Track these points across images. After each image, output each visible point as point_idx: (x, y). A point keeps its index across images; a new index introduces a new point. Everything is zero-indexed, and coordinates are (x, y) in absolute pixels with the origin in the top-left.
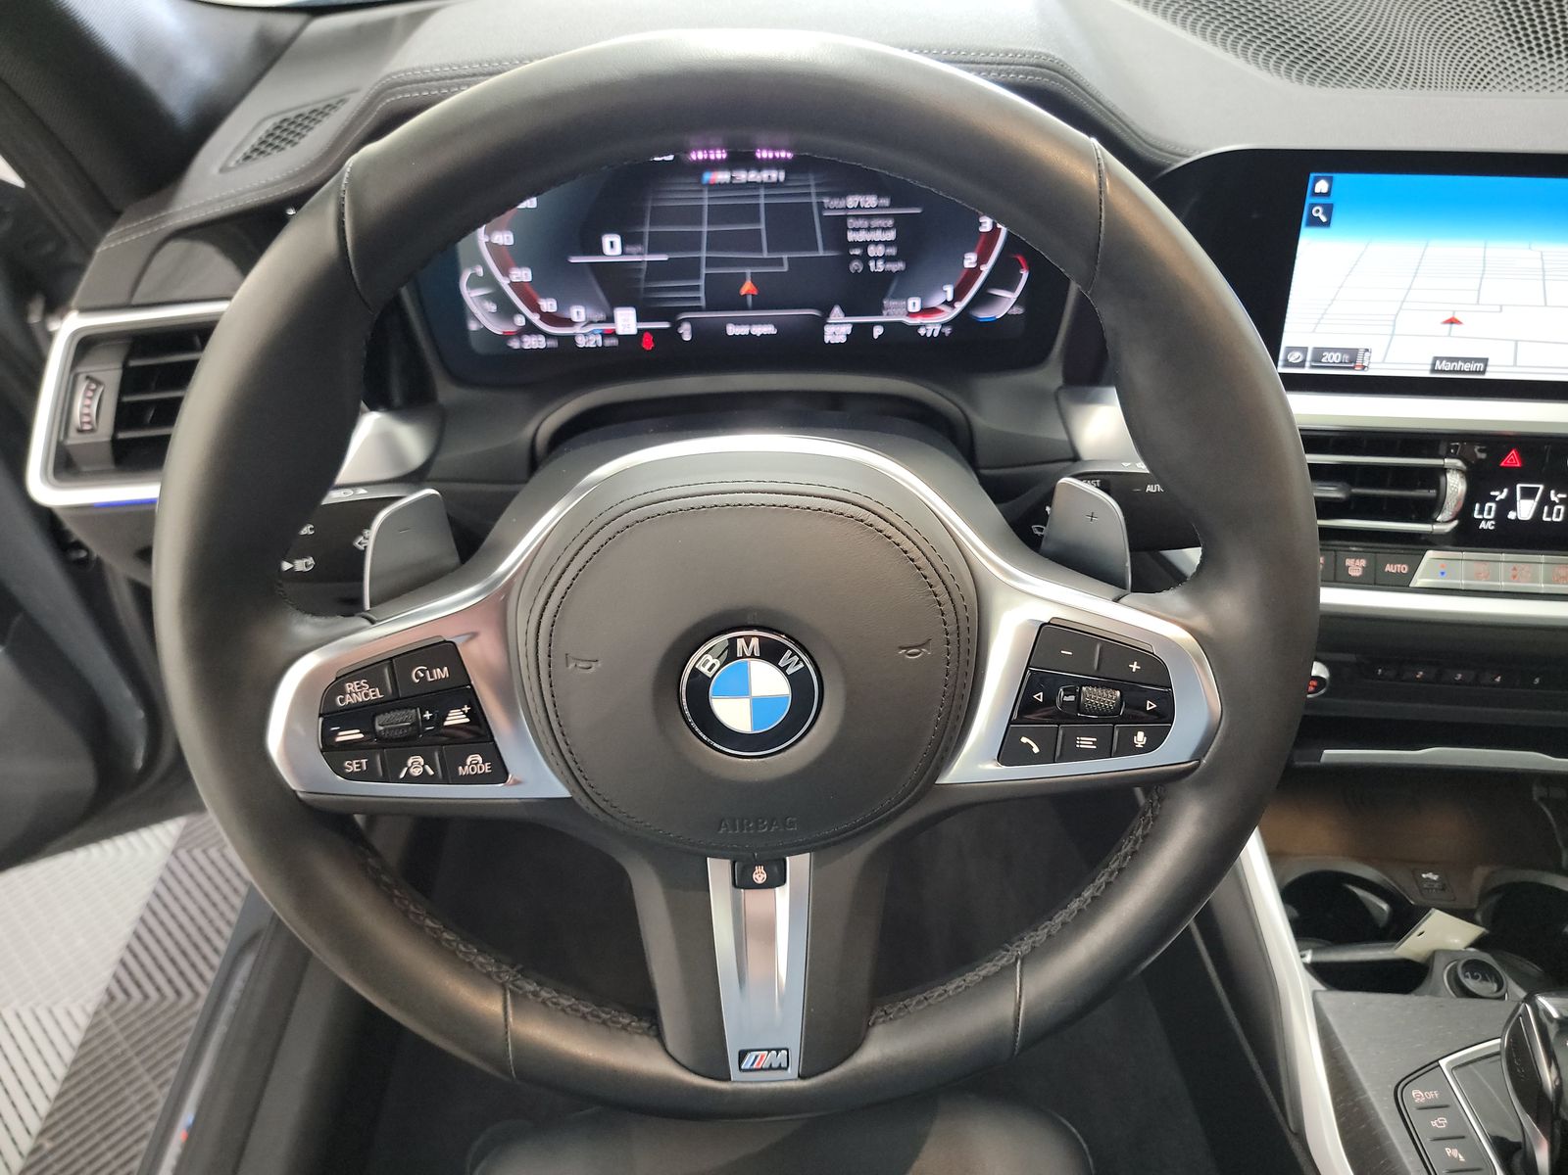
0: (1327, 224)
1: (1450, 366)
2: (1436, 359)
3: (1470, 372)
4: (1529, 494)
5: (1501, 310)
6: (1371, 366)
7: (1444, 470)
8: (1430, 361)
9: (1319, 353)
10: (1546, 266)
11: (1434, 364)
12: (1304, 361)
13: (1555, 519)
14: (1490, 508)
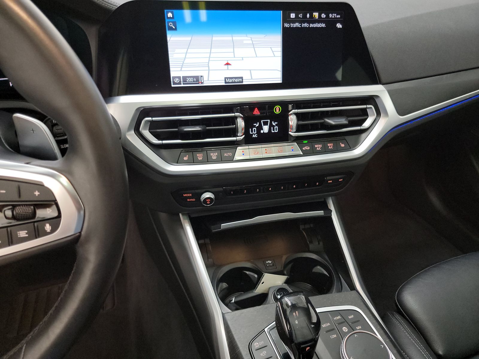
0: (176, 29)
1: (231, 81)
2: (225, 78)
3: (238, 82)
4: (266, 124)
5: (243, 60)
6: (204, 82)
7: (236, 117)
8: (224, 79)
9: (185, 78)
10: (253, 43)
11: (225, 80)
12: (180, 82)
13: (275, 131)
14: (254, 130)
